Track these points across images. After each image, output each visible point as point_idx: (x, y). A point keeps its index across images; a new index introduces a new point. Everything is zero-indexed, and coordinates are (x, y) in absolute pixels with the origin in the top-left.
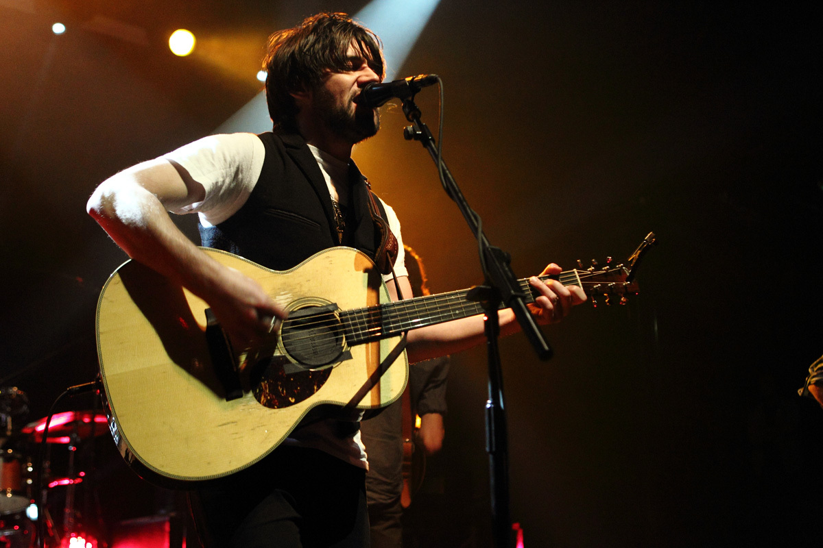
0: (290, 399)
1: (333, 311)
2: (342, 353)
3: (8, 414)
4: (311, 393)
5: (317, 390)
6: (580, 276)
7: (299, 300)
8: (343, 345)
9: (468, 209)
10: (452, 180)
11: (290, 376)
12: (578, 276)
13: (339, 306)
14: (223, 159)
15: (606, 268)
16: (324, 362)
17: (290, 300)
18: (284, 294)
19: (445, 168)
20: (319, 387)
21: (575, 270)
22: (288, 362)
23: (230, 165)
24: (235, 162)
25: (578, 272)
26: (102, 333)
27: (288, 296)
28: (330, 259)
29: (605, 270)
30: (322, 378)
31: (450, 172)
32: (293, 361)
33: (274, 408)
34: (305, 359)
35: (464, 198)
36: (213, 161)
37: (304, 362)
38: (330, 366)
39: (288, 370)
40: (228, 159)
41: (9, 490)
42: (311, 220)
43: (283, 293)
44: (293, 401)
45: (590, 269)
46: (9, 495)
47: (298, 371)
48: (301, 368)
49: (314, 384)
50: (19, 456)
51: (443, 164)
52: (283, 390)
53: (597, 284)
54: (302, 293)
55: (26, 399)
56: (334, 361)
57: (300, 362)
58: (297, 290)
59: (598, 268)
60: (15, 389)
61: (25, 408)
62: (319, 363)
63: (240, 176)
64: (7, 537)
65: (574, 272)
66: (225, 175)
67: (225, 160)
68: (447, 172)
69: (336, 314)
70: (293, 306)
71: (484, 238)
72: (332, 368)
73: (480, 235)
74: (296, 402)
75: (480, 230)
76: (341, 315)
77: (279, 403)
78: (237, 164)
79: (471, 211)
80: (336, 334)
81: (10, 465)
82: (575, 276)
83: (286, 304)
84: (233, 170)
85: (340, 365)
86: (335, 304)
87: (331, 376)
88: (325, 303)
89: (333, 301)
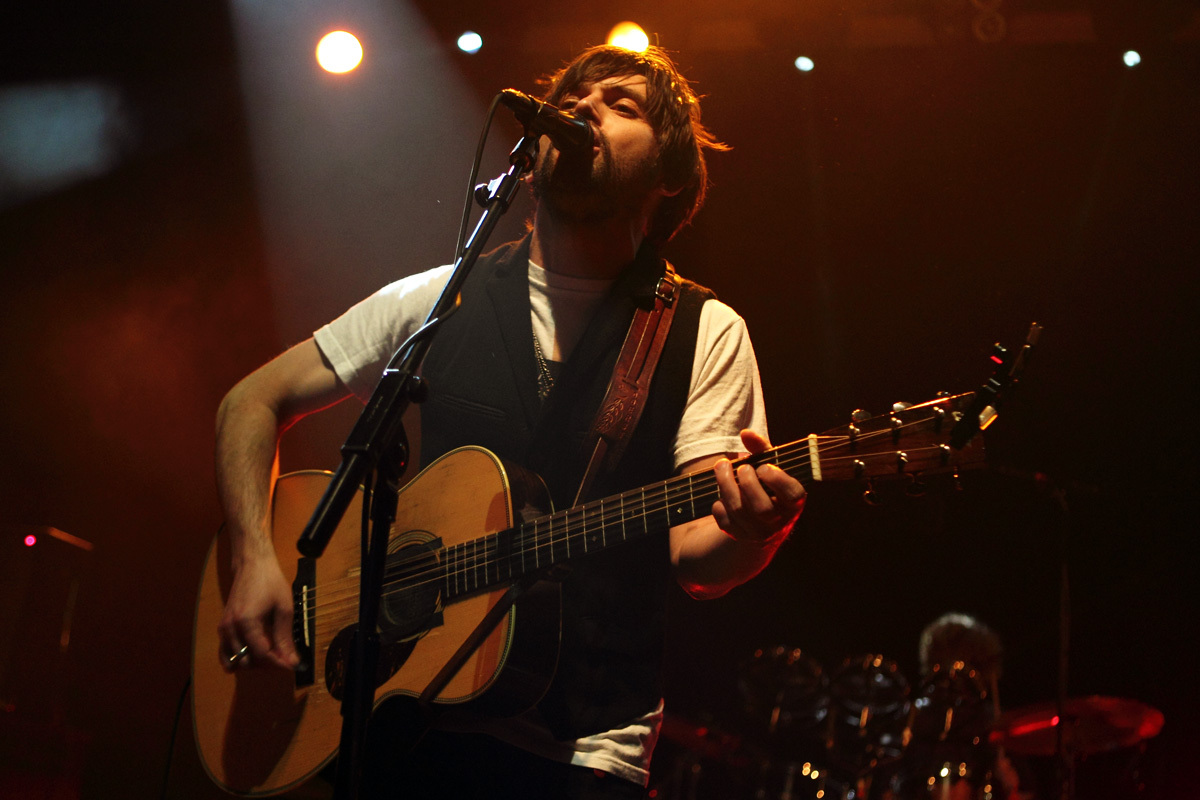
2: (432, 616)
5: (393, 674)
6: (820, 447)
7: (400, 538)
8: (436, 603)
12: (813, 449)
13: (443, 543)
20: (396, 670)
21: (811, 436)
30: (403, 655)
34: (390, 627)
37: (387, 630)
38: (415, 636)
42: (488, 405)
54: (406, 526)
56: (420, 629)
57: (384, 632)
58: (400, 522)
62: (402, 634)
69: (438, 554)
76: (442, 555)
85: (428, 635)
86: (440, 539)
87: (414, 652)
88: (429, 539)
89: (438, 535)
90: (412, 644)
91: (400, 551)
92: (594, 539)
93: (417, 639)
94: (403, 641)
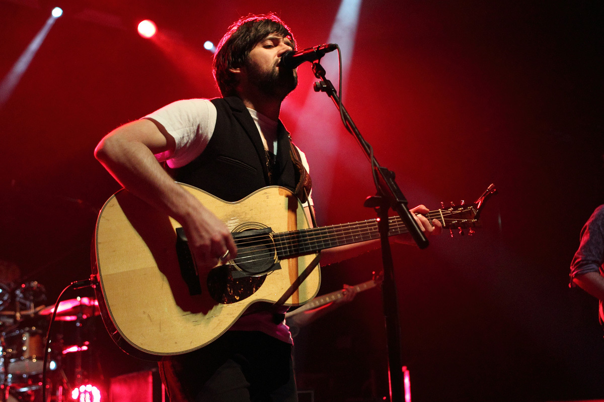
0: (236, 297)
1: (268, 234)
2: (274, 265)
3: (31, 301)
4: (251, 293)
5: (255, 291)
6: (443, 214)
7: (244, 225)
8: (275, 259)
9: (362, 140)
10: (350, 120)
11: (236, 280)
12: (441, 214)
13: (273, 229)
14: (187, 119)
15: (460, 209)
16: (261, 271)
17: (237, 224)
18: (234, 220)
19: (345, 111)
20: (257, 289)
21: (440, 210)
22: (235, 269)
23: (193, 125)
24: (196, 122)
25: (442, 212)
26: (100, 243)
27: (236, 221)
28: (267, 195)
29: (460, 210)
30: (259, 282)
31: (348, 115)
32: (240, 269)
33: (224, 304)
34: (248, 268)
35: (359, 133)
36: (181, 121)
37: (247, 270)
38: (265, 274)
39: (235, 275)
40: (191, 120)
41: (34, 356)
42: (250, 166)
43: (232, 219)
44: (238, 298)
45: (450, 209)
46: (34, 360)
47: (242, 276)
48: (245, 274)
49: (253, 287)
50: (40, 331)
51: (343, 108)
52: (231, 290)
53: (455, 221)
54: (247, 219)
55: (44, 290)
56: (268, 270)
57: (244, 270)
58: (243, 217)
59: (455, 209)
60: (35, 283)
61: (43, 296)
62: (257, 272)
63: (200, 132)
64: (32, 391)
65: (439, 212)
66: (189, 131)
67: (189, 120)
68: (346, 114)
69: (271, 235)
70: (239, 228)
71: (375, 161)
72: (266, 275)
73: (373, 159)
74: (240, 300)
75: (372, 155)
76: (274, 236)
77: (228, 300)
78: (198, 123)
79: (365, 142)
80: (270, 251)
81: (34, 339)
82: (440, 215)
84: (195, 128)
85: (273, 274)
87: (265, 281)
88: (263, 227)
89: (269, 226)
90: (263, 278)
94: (256, 276)
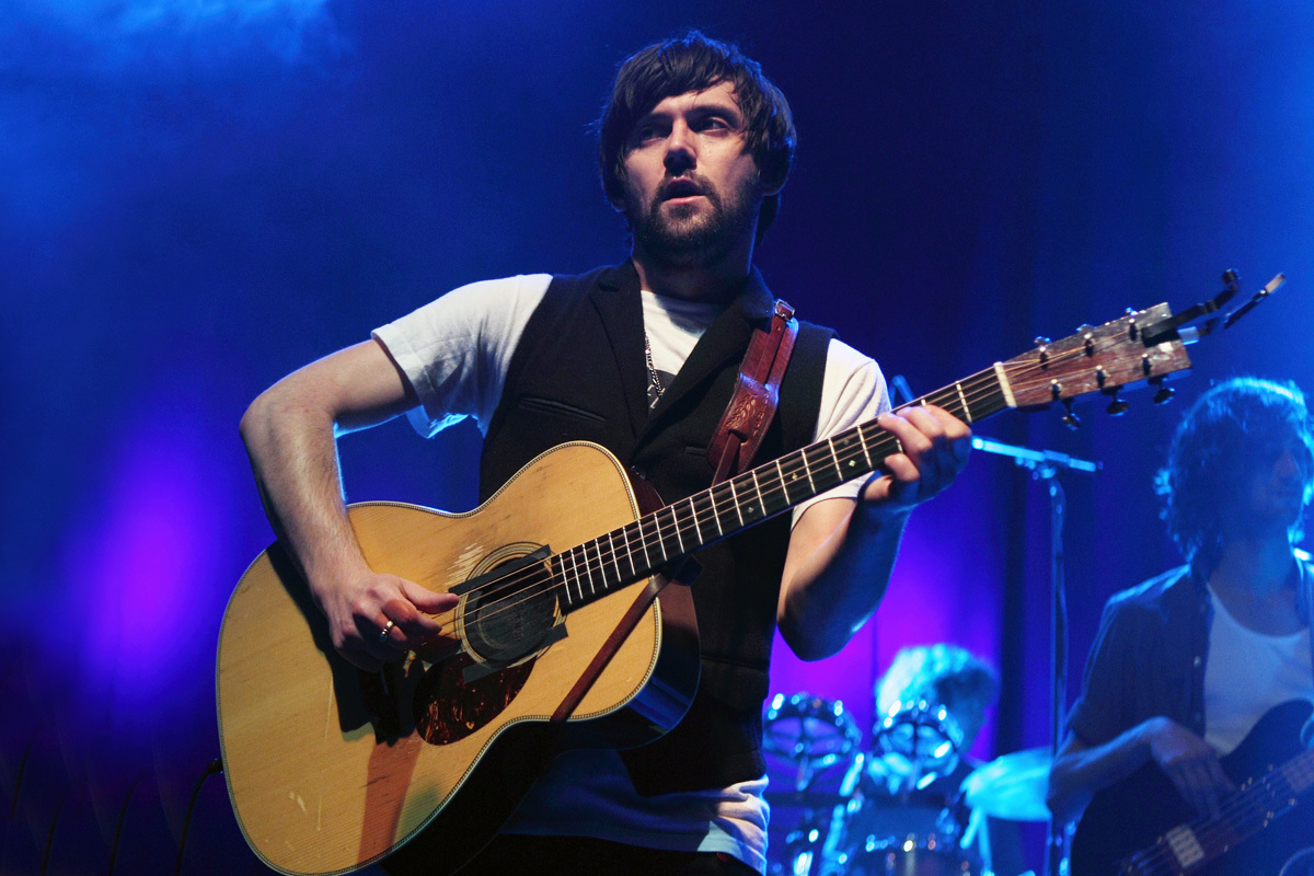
0: (468, 724)
1: (542, 558)
2: (553, 630)
4: (501, 708)
5: (509, 702)
6: (1008, 374)
7: (493, 554)
8: (554, 615)
11: (470, 686)
12: (1002, 376)
13: (552, 549)
16: (526, 650)
17: (478, 557)
18: (471, 550)
20: (513, 697)
22: (472, 661)
27: (477, 551)
30: (520, 679)
32: (478, 658)
33: (444, 744)
34: (497, 652)
37: (495, 657)
38: (532, 656)
39: (469, 676)
42: (586, 410)
43: (469, 548)
44: (472, 727)
47: (483, 676)
48: (490, 669)
49: (505, 694)
52: (458, 712)
54: (498, 540)
56: (539, 647)
57: (489, 660)
58: (491, 537)
62: (516, 655)
65: (993, 371)
69: (546, 561)
70: (483, 565)
74: (476, 729)
76: (553, 561)
77: (451, 735)
80: (545, 596)
83: (473, 566)
85: (549, 652)
86: (547, 546)
87: (532, 673)
88: (530, 549)
89: (543, 542)
90: (529, 666)
91: (493, 569)
92: (751, 509)
93: (535, 659)
94: (515, 665)
